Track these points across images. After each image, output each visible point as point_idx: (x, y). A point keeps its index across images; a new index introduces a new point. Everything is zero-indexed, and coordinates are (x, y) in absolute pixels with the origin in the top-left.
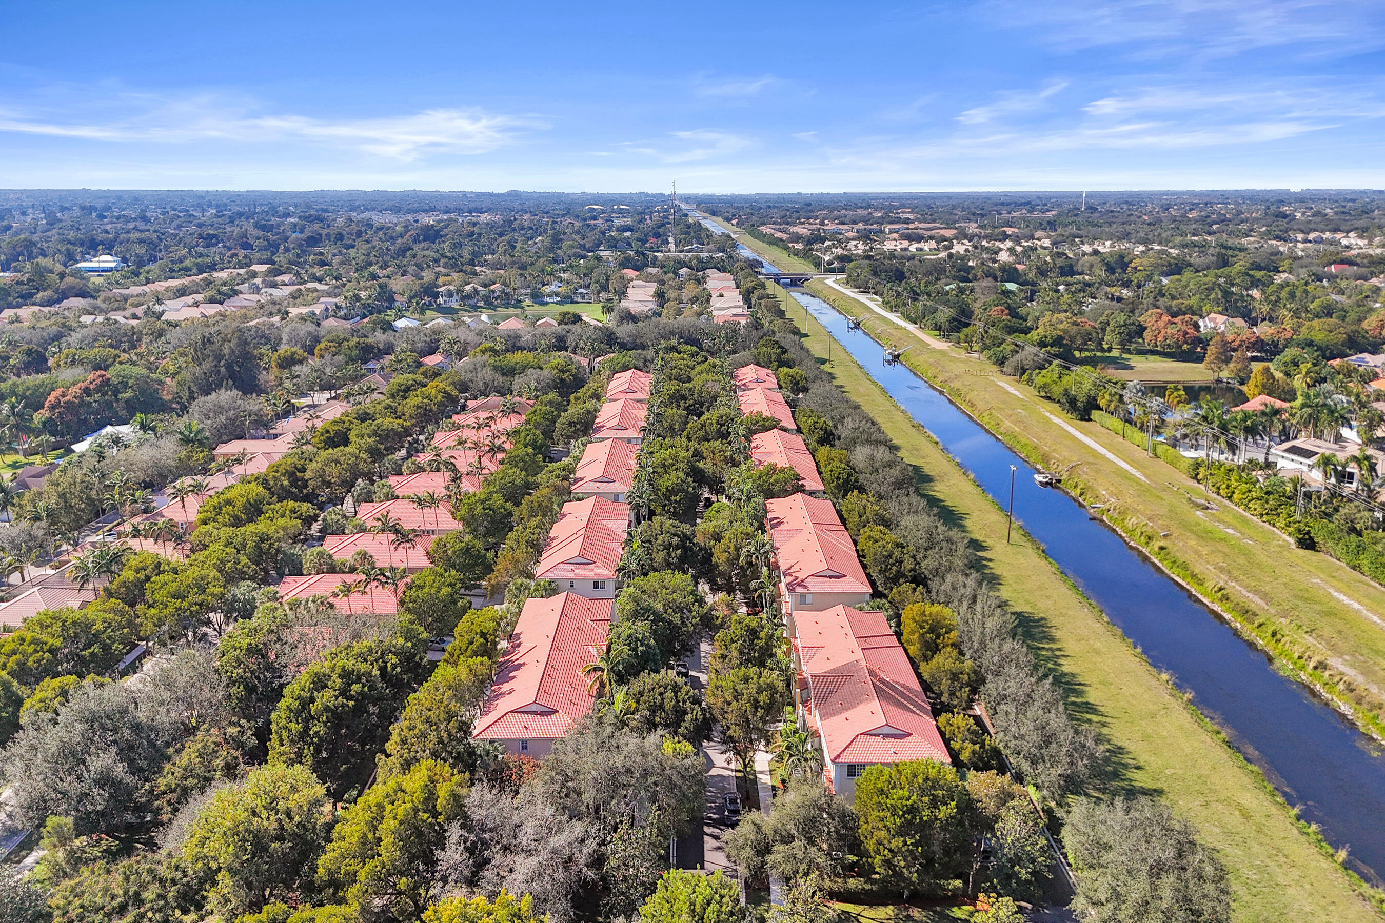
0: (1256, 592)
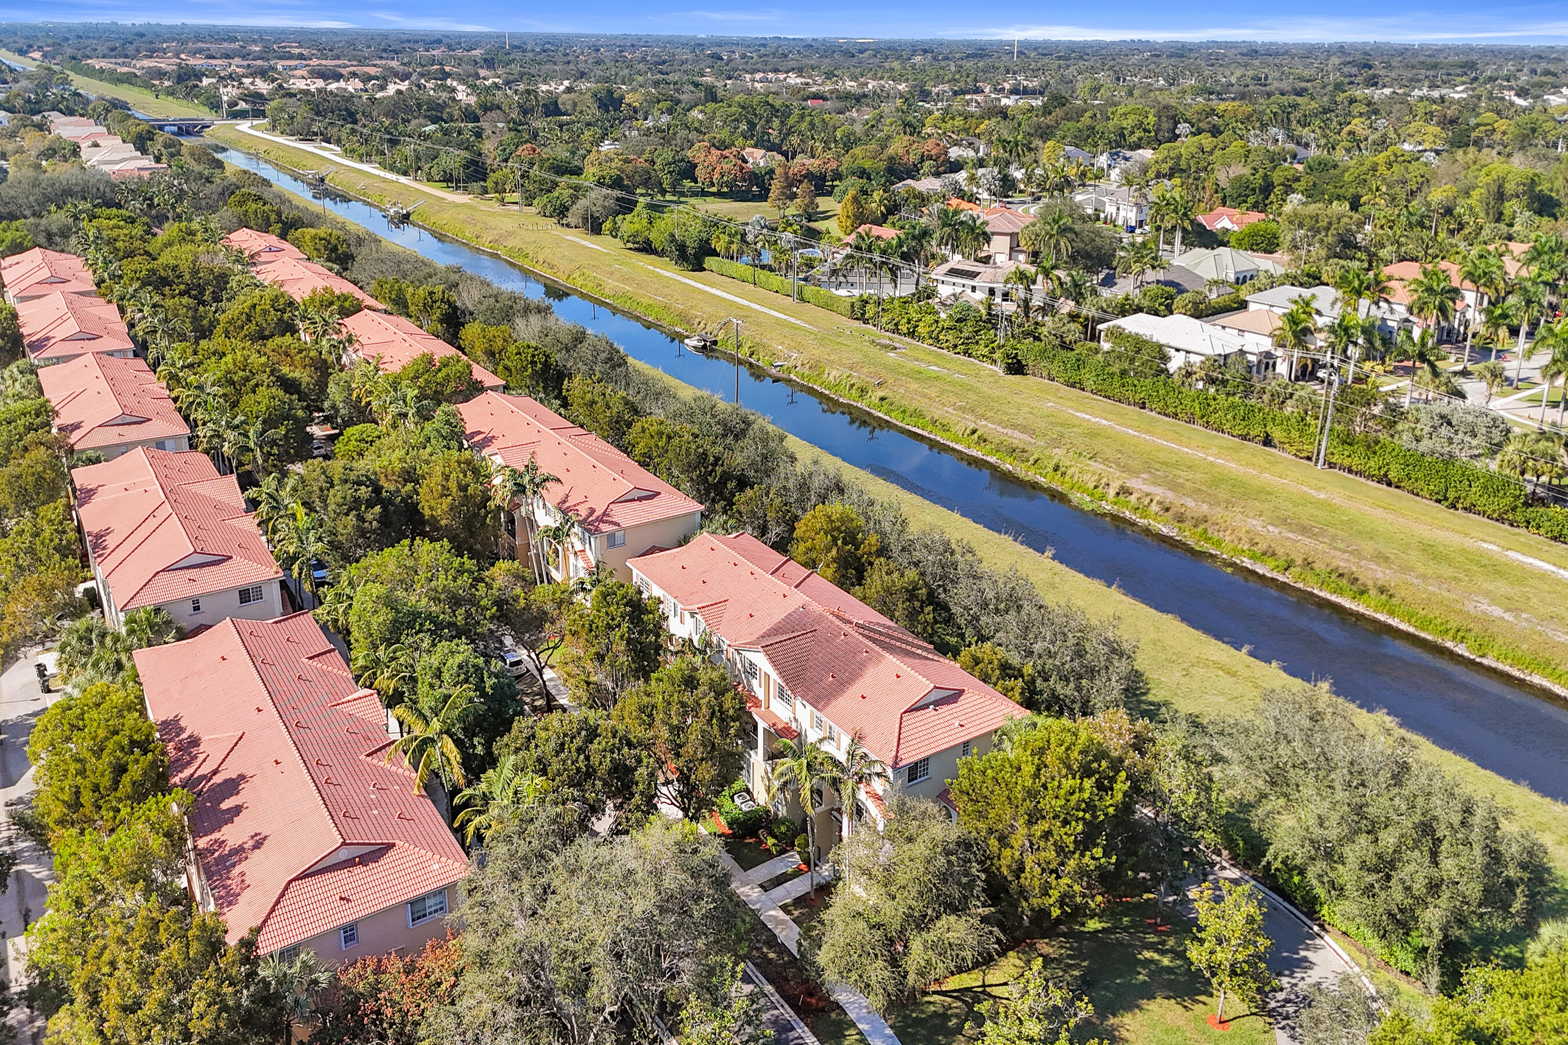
0: (1014, 426)
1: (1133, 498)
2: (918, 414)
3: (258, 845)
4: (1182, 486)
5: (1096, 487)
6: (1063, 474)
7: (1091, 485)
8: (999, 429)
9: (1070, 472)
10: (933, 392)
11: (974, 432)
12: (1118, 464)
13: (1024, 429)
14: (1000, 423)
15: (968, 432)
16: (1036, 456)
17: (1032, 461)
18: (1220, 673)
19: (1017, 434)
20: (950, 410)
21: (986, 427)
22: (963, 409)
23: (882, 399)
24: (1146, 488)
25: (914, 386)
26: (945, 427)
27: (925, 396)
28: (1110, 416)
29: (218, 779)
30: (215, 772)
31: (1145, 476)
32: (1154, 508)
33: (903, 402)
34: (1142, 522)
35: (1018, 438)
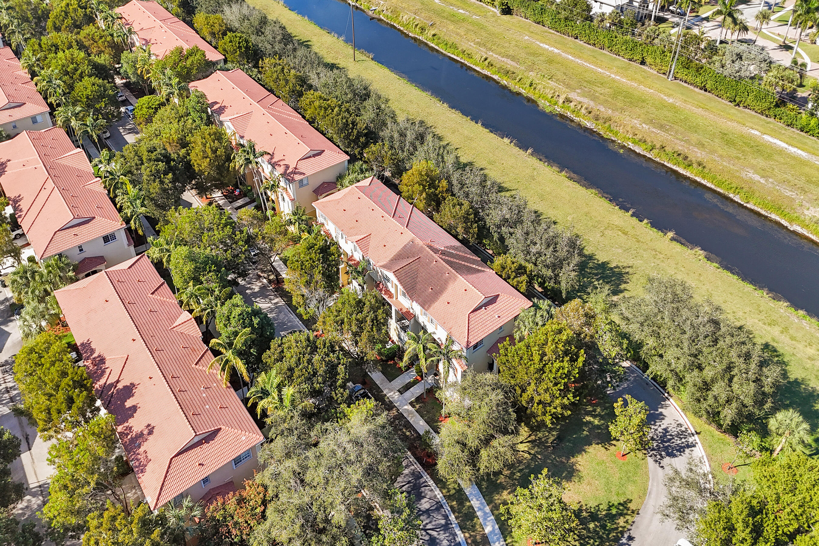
0: (508, 56)
1: (572, 104)
2: (454, 46)
3: (151, 433)
4: (598, 98)
5: (552, 97)
6: (535, 89)
7: (550, 96)
8: (499, 58)
9: (539, 87)
10: (462, 32)
11: (486, 59)
12: (564, 83)
13: (513, 58)
14: (500, 54)
15: (483, 59)
16: (520, 77)
17: (517, 80)
18: (620, 233)
19: (509, 61)
20: (472, 44)
21: (493, 56)
22: (479, 44)
23: (434, 35)
24: (579, 99)
25: (451, 27)
26: (470, 56)
27: (458, 34)
28: (559, 46)
29: (120, 386)
30: (118, 381)
31: (579, 91)
32: (583, 111)
33: (446, 38)
34: (577, 119)
35: (510, 64)
